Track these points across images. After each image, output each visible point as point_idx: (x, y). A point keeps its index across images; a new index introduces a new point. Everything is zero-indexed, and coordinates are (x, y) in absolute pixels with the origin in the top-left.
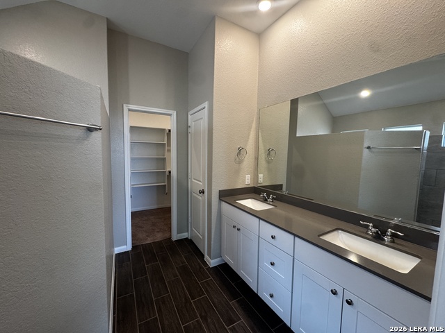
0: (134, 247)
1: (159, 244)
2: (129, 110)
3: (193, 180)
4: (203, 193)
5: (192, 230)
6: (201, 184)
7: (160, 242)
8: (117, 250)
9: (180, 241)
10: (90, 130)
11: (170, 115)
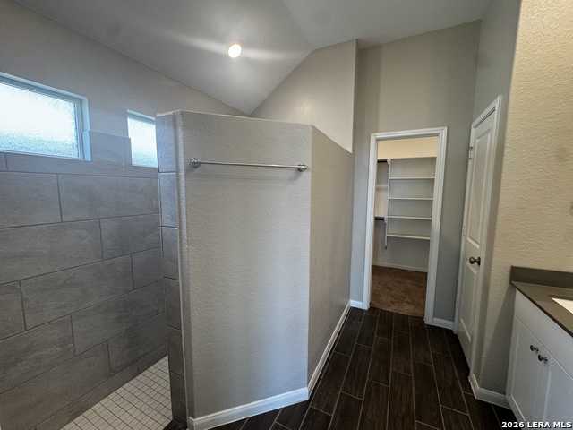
0: (372, 308)
1: (403, 319)
2: (378, 140)
3: (469, 240)
4: (479, 263)
5: (459, 321)
6: (478, 246)
7: (405, 317)
8: (354, 303)
9: (436, 330)
10: (300, 170)
11: (437, 135)
